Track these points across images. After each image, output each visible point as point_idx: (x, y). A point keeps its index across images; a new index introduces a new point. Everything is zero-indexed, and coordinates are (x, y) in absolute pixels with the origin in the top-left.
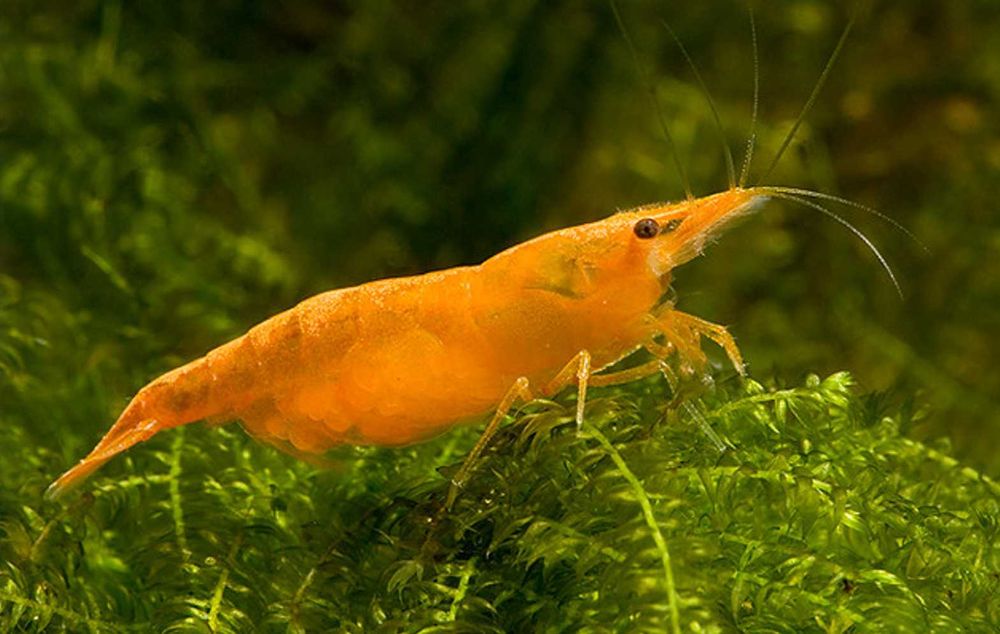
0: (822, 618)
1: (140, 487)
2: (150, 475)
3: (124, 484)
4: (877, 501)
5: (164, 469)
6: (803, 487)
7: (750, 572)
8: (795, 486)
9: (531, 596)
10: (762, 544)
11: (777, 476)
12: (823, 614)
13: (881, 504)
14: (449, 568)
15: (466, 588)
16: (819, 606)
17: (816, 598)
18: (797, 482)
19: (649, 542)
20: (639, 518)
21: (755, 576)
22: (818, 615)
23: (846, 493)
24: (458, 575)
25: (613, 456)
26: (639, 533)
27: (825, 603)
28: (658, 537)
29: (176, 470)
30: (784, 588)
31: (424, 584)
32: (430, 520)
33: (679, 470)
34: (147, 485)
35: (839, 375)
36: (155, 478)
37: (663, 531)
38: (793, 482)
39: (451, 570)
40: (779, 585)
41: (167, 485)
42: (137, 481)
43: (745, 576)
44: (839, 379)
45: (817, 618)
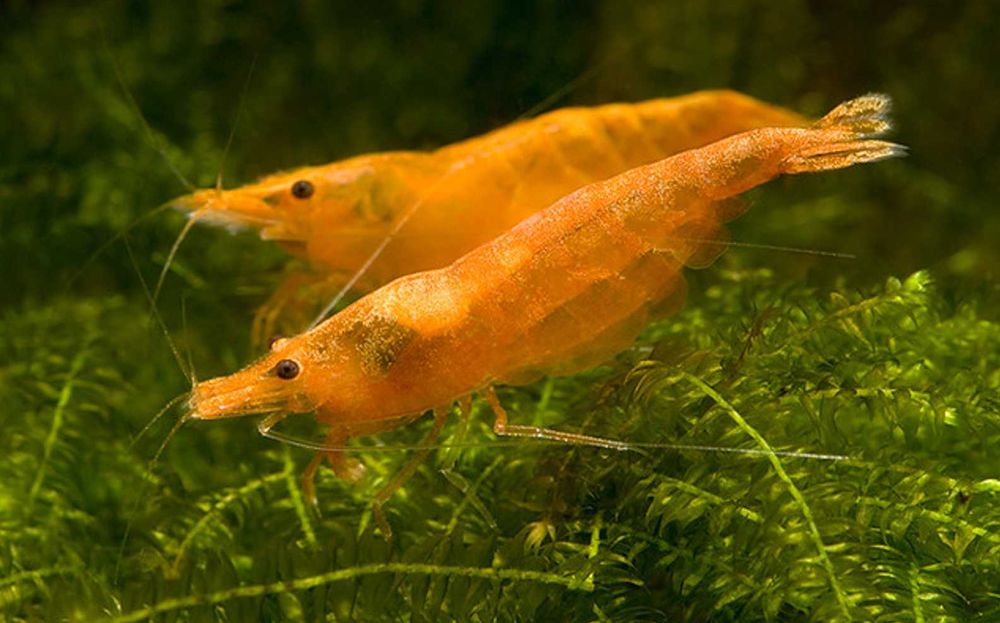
0: (945, 533)
1: (260, 490)
2: (266, 475)
3: (244, 490)
4: (974, 402)
5: (278, 467)
6: (902, 401)
7: (872, 496)
8: (894, 401)
9: (664, 545)
10: (876, 466)
11: (876, 392)
12: (945, 530)
13: (978, 405)
14: (577, 526)
15: (599, 542)
16: (941, 523)
17: (936, 515)
18: (896, 397)
19: (787, 496)
20: (770, 474)
21: (877, 499)
22: (942, 532)
23: (943, 401)
24: (589, 531)
25: (730, 413)
26: (776, 489)
27: (947, 519)
28: (793, 490)
29: (290, 466)
30: (906, 509)
31: (558, 545)
32: (552, 479)
33: (781, 398)
34: (267, 487)
35: (918, 275)
36: (273, 478)
37: (796, 483)
38: (892, 397)
39: (581, 526)
40: (901, 506)
41: (283, 483)
42: (255, 484)
43: (868, 501)
44: (917, 280)
45: (941, 535)
